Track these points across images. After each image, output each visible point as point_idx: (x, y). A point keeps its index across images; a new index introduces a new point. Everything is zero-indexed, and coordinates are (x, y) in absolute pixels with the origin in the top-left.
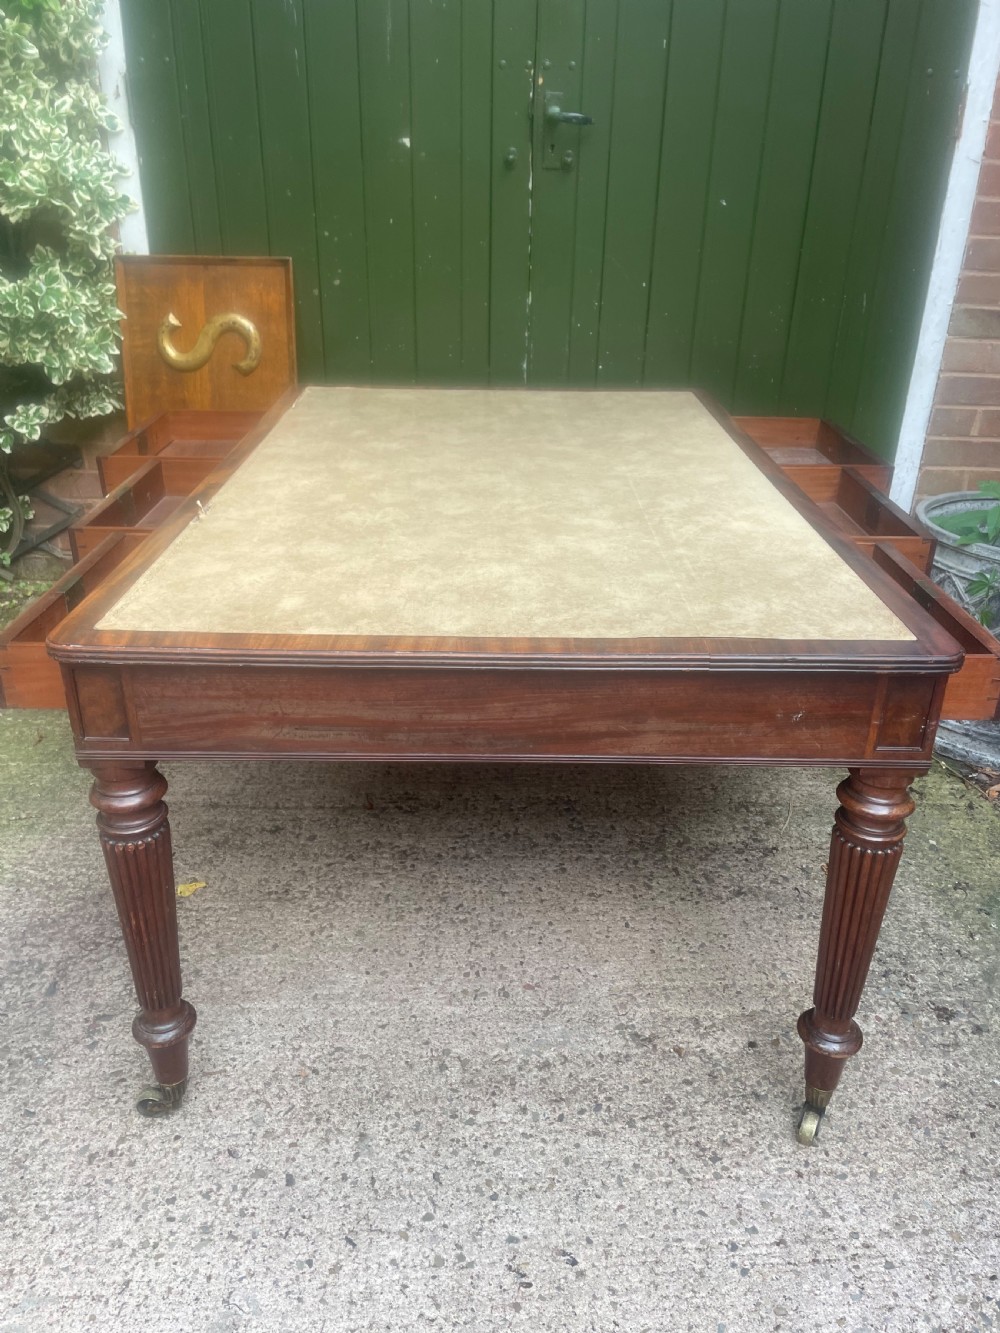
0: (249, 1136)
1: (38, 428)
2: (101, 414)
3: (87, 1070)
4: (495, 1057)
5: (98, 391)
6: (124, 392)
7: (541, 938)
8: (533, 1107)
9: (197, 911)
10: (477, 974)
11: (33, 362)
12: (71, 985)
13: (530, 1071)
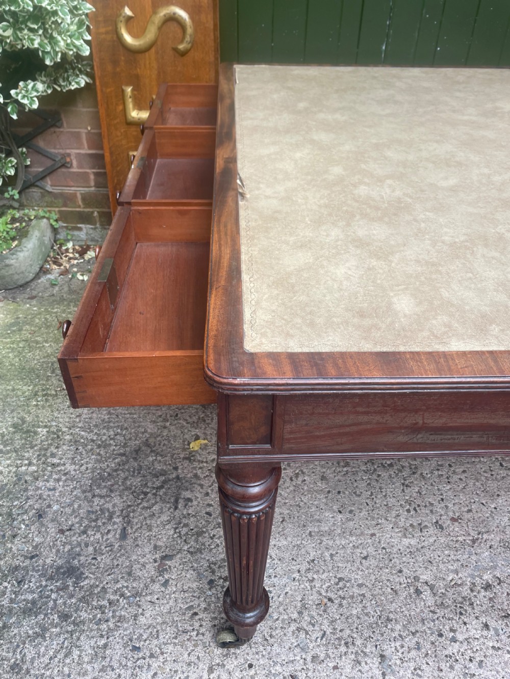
0: (302, 661)
1: (35, 99)
2: (78, 87)
3: (168, 606)
4: (451, 581)
5: (74, 69)
6: (92, 68)
7: (448, 478)
8: (492, 624)
9: (207, 462)
10: (415, 509)
11: (31, 46)
12: (136, 530)
13: (479, 592)
